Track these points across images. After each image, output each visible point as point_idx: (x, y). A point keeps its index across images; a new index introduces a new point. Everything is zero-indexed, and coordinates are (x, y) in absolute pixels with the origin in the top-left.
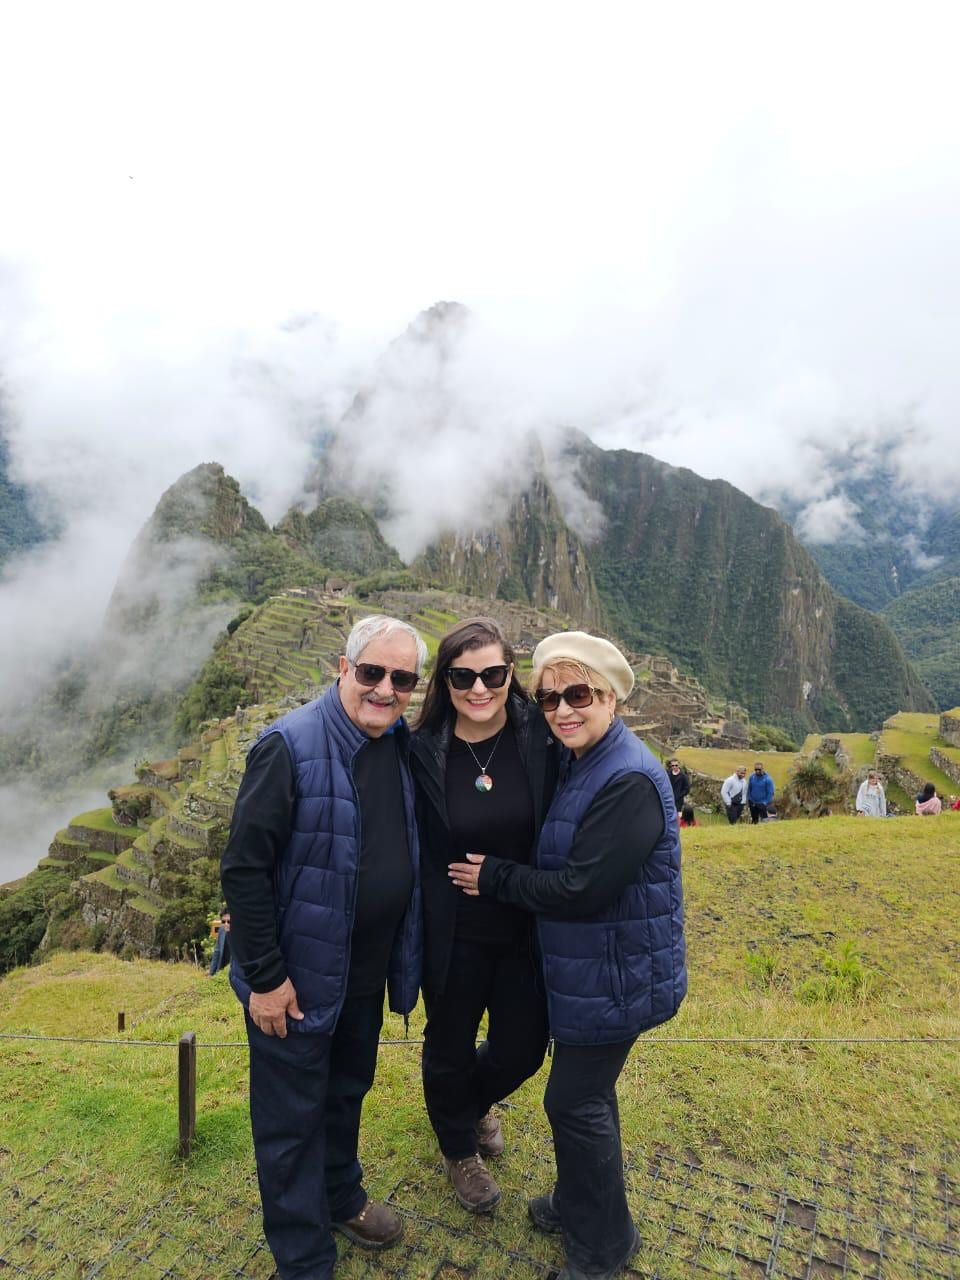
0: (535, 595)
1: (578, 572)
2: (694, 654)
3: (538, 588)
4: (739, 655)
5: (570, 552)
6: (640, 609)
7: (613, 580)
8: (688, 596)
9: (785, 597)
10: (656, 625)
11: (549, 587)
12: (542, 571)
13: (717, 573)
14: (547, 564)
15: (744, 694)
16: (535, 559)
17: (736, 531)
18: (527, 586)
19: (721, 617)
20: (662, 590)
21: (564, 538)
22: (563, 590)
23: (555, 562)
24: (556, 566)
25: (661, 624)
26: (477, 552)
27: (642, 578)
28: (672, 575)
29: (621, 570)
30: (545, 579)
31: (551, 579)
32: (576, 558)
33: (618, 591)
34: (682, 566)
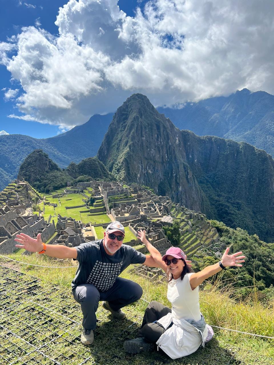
0: (172, 186)
1: (189, 177)
2: (238, 203)
3: (174, 183)
4: (255, 202)
5: (185, 171)
6: (217, 189)
7: (206, 180)
8: (234, 183)
9: (271, 180)
10: (223, 194)
11: (178, 183)
12: (175, 178)
13: (244, 174)
14: (176, 176)
15: (258, 216)
16: (172, 174)
17: (250, 159)
18: (169, 183)
19: (247, 189)
20: (224, 182)
21: (182, 166)
22: (183, 184)
23: (179, 175)
24: (180, 176)
25: (225, 194)
26: (149, 173)
27: (217, 178)
28: (227, 176)
29: (209, 176)
30: (176, 180)
31: (178, 180)
32: (188, 173)
33: (208, 183)
34: (231, 173)
